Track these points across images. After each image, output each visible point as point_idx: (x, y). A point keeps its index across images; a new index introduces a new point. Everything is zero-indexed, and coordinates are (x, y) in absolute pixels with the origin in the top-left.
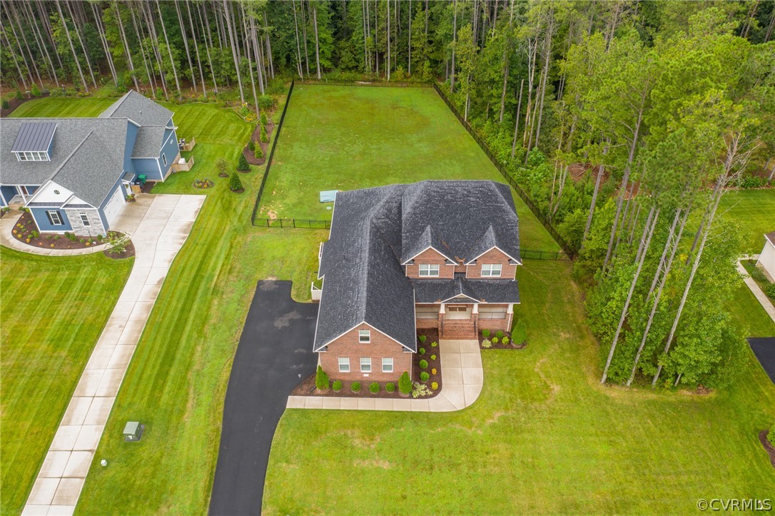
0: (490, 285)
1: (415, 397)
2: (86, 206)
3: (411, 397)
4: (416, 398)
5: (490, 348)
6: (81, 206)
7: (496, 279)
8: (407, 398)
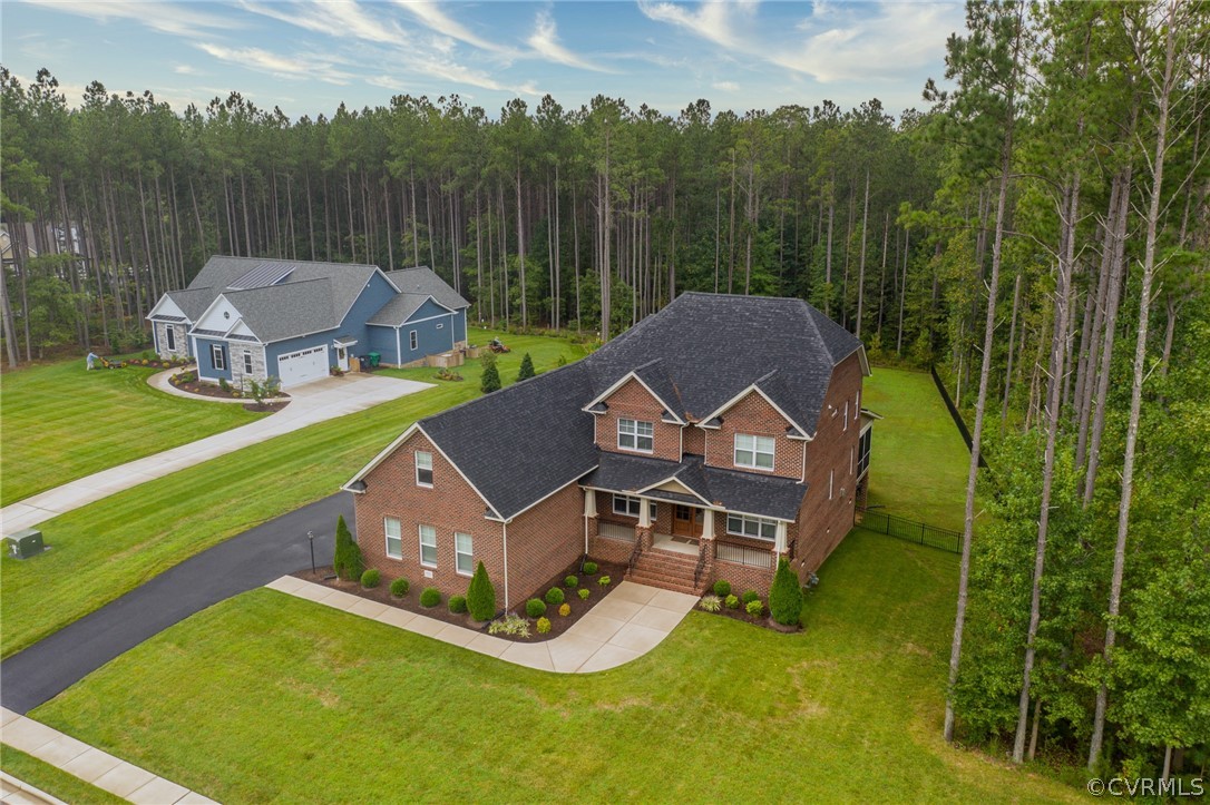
0: (746, 482)
1: (491, 631)
2: (251, 338)
3: (485, 630)
4: (493, 635)
5: (714, 612)
6: (246, 338)
7: (763, 475)
8: (477, 630)
